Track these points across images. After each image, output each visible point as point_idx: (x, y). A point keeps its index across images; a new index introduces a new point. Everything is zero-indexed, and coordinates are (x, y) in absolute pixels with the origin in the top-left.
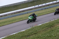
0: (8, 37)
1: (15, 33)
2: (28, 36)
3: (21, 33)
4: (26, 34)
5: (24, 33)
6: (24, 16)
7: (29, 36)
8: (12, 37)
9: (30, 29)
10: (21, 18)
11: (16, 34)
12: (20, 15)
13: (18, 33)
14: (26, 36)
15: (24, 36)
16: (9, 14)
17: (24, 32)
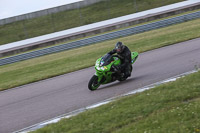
0: (119, 103)
1: (142, 90)
2: (186, 100)
3: (164, 88)
4: (180, 94)
5: (172, 88)
6: (171, 31)
7: (190, 98)
8: (133, 102)
9: (194, 75)
10: (163, 38)
11: (146, 92)
12: (160, 26)
13: (155, 90)
14: (179, 99)
15: (174, 100)
16: (122, 25)
17: (171, 86)
